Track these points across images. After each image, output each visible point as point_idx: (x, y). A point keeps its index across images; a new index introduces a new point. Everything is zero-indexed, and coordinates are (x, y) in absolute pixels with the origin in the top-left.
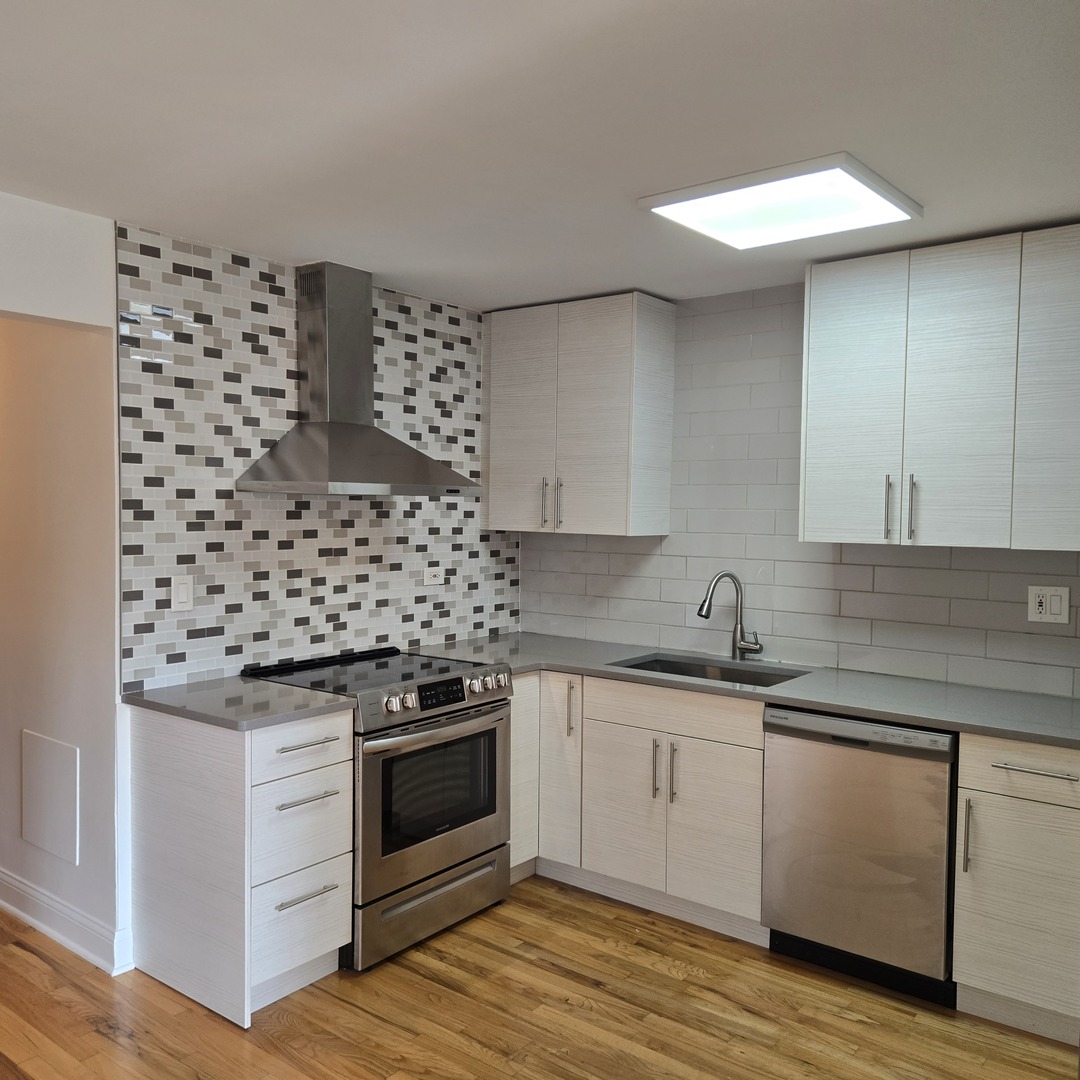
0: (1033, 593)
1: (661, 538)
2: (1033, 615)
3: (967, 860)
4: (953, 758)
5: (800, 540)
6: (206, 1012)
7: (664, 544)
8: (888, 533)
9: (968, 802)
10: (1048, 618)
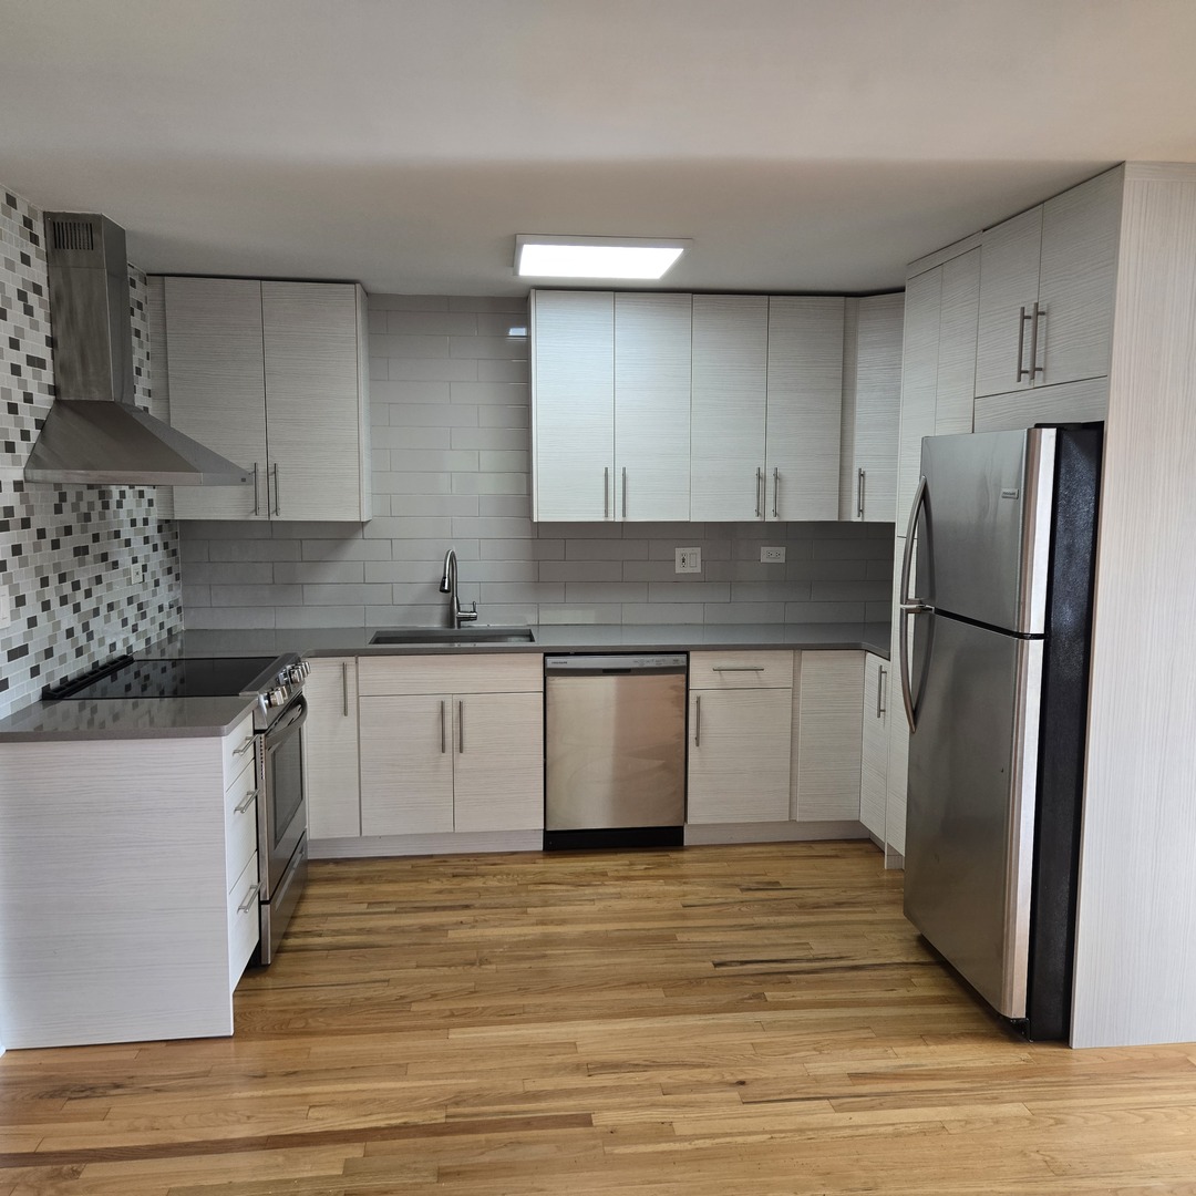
0: (679, 552)
1: (362, 524)
2: (679, 569)
3: (697, 739)
4: (686, 670)
5: (535, 520)
6: (164, 1045)
7: (366, 528)
8: (606, 512)
9: (699, 699)
10: (688, 570)
